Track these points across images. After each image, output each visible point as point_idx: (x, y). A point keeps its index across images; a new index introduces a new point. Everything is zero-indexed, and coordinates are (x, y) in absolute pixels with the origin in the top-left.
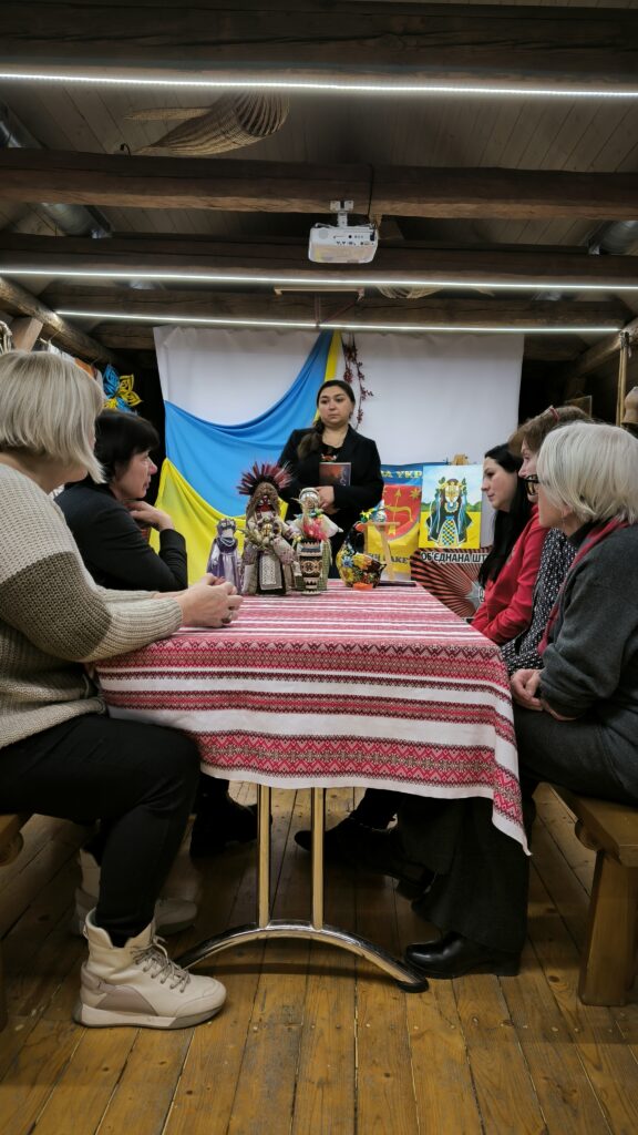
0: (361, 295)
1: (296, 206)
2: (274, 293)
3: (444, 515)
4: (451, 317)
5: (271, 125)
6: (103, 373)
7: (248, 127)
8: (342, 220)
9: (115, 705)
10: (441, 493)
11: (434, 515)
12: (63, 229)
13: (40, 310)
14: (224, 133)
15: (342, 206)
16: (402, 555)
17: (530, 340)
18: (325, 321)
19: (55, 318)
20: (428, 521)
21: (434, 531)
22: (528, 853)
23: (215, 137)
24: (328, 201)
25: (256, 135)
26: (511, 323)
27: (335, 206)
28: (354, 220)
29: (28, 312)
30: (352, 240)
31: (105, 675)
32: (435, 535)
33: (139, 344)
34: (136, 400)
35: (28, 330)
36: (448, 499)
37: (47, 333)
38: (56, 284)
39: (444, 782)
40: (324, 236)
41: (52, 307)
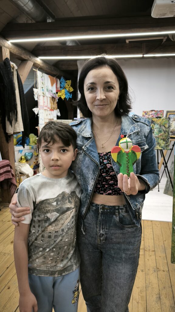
0: (164, 40)
2: (126, 42)
6: (60, 80)
12: (34, 19)
13: (31, 57)
18: (147, 53)
19: (39, 60)
33: (72, 68)
34: (72, 90)
35: (26, 66)
37: (35, 66)
41: (37, 56)
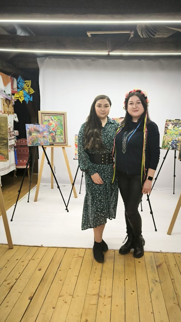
6: (16, 79)
33: (31, 66)
34: (32, 91)
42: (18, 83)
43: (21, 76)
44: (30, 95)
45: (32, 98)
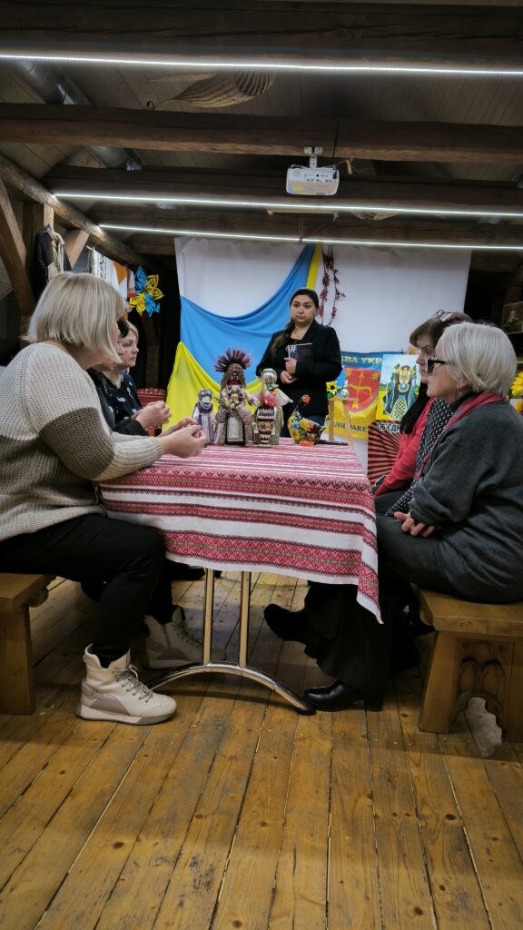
0: (336, 216)
1: (278, 150)
2: (267, 213)
3: (397, 393)
4: (407, 236)
5: (261, 87)
6: (135, 273)
7: (243, 89)
8: (313, 162)
9: (111, 510)
10: (396, 376)
11: (389, 394)
12: (105, 163)
13: (87, 224)
14: (225, 93)
15: (313, 151)
16: (362, 425)
17: (475, 254)
18: (305, 237)
19: (98, 230)
20: (384, 398)
21: (389, 406)
22: (381, 622)
23: (219, 95)
24: (302, 147)
25: (250, 94)
26: (457, 241)
27: (308, 151)
28: (322, 162)
29: (77, 226)
30: (320, 178)
31: (105, 489)
32: (389, 410)
33: (163, 251)
34: (160, 295)
35: (78, 240)
36: (401, 381)
37: (92, 241)
38: (99, 205)
39: (327, 573)
40: (297, 175)
41: (96, 221)
42: (136, 280)
43: (143, 267)
44: (156, 302)
45: (159, 307)
